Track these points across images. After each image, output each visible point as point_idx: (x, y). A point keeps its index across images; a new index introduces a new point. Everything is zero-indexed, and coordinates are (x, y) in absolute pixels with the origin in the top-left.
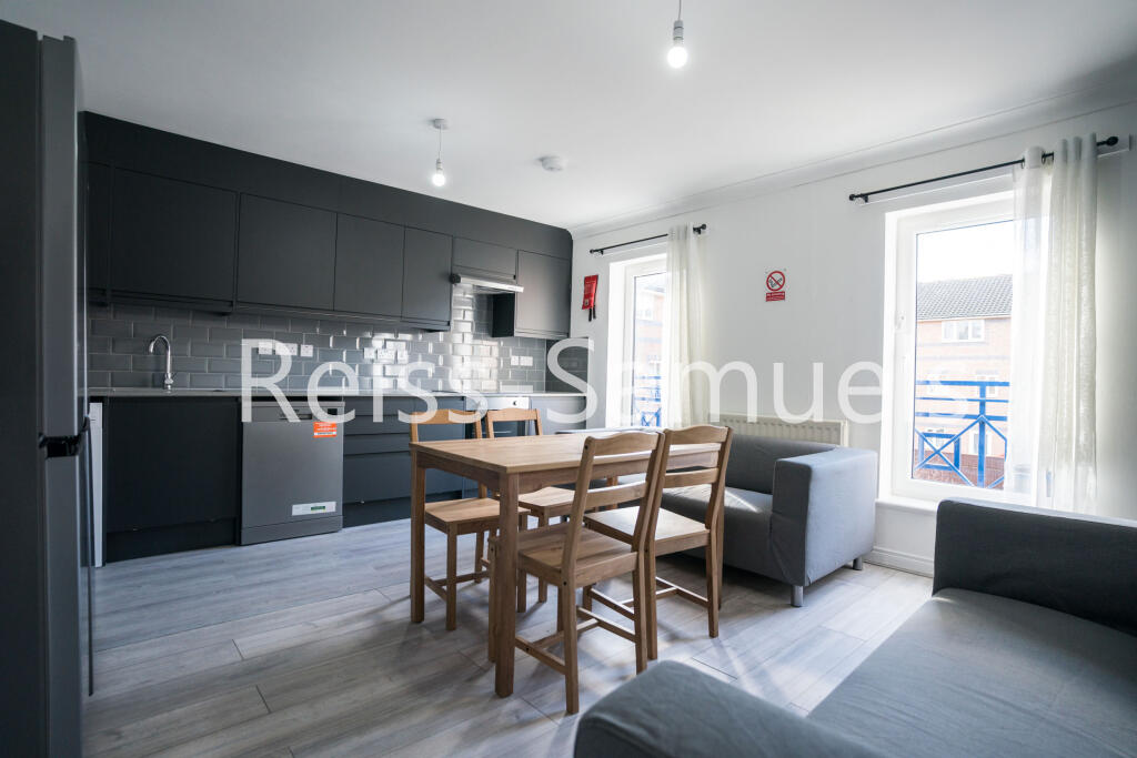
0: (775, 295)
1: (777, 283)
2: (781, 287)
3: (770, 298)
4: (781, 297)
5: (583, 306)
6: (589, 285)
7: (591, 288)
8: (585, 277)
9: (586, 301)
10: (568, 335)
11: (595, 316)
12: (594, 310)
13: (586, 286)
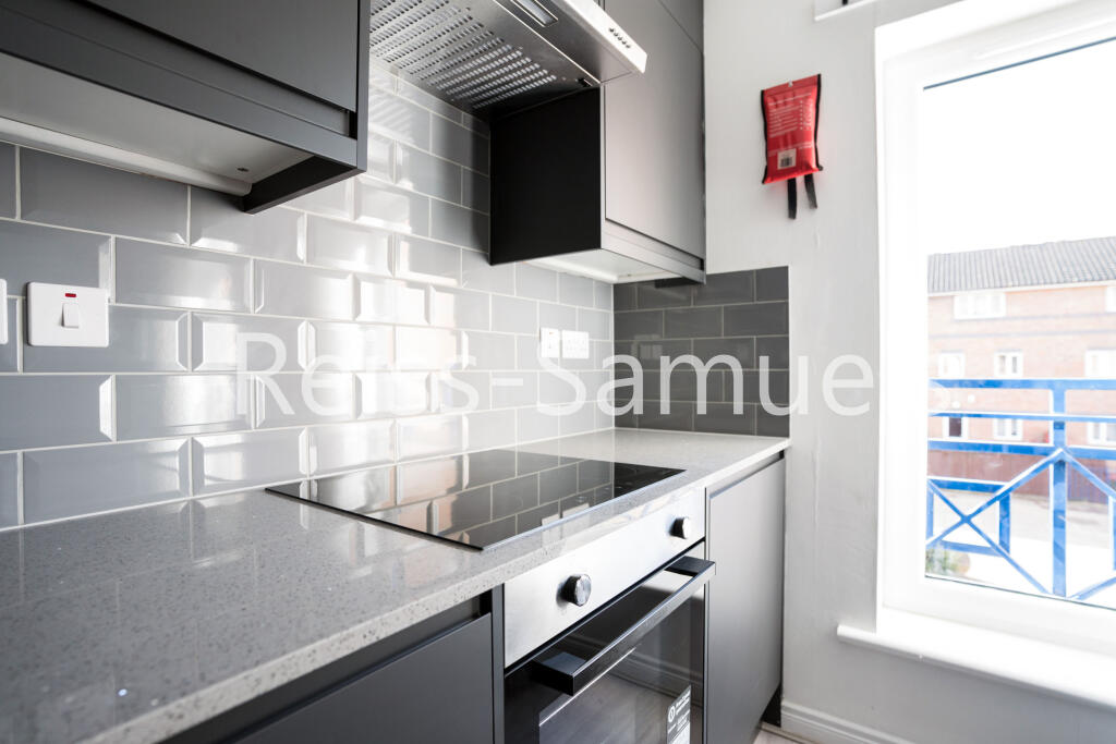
5: (770, 174)
6: (789, 108)
7: (798, 115)
8: (763, 93)
9: (781, 155)
10: (702, 264)
11: (813, 203)
12: (809, 180)
13: (773, 111)
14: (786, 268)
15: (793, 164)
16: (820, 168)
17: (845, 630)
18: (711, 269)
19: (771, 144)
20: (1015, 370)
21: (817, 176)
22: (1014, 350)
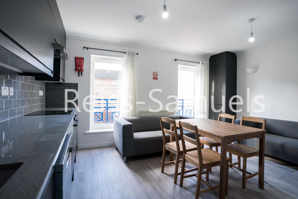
0: (155, 78)
1: (156, 75)
2: (157, 76)
3: (154, 78)
4: (157, 79)
5: (76, 70)
6: (79, 61)
7: (80, 63)
8: (75, 57)
9: (78, 68)
10: (64, 81)
11: (82, 75)
12: (81, 72)
13: (77, 61)
14: (78, 84)
15: (80, 69)
16: (83, 71)
17: (85, 132)
18: (65, 82)
19: (76, 66)
20: (99, 97)
21: (83, 72)
22: (98, 92)
